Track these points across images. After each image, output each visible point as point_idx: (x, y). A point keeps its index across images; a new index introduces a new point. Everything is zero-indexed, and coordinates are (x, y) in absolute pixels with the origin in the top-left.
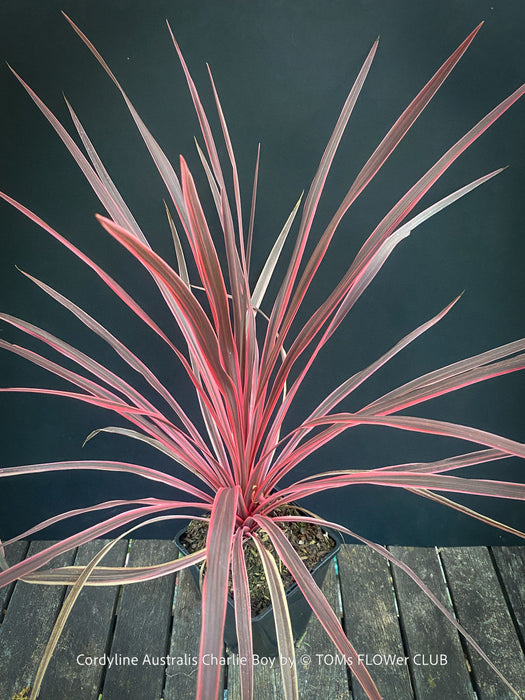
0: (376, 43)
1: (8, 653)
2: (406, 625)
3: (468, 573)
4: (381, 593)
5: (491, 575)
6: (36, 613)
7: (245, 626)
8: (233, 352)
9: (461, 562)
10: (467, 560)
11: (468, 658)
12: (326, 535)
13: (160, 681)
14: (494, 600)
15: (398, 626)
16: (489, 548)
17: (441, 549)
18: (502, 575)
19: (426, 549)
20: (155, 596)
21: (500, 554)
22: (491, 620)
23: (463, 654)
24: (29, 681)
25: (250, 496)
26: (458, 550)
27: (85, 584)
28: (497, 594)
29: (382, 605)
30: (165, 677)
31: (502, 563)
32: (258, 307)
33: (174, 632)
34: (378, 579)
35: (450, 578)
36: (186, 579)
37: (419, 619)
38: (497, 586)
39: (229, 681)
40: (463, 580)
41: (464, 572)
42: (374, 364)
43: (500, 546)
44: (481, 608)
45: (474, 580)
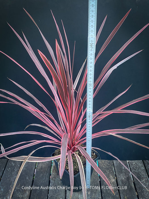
0: (106, 16)
1: (2, 190)
2: (118, 182)
3: (137, 168)
4: (111, 173)
5: (143, 168)
6: (10, 179)
7: (71, 170)
8: (68, 98)
9: (134, 164)
10: (136, 164)
11: (137, 191)
12: (94, 154)
13: (47, 197)
14: (144, 175)
15: (116, 182)
16: (143, 161)
17: (129, 161)
18: (147, 168)
19: (124, 161)
20: (45, 174)
21: (146, 162)
22: (143, 181)
23: (135, 190)
24: (8, 197)
25: (73, 141)
26: (134, 161)
27: (27, 161)
28: (145, 173)
29: (111, 177)
30: (48, 196)
31: (146, 165)
32: (75, 89)
33: (50, 184)
34: (110, 169)
35: (131, 169)
36: (54, 169)
37: (122, 180)
38: (145, 171)
39: (67, 197)
40: (135, 169)
41: (135, 167)
42: (108, 104)
43: (146, 160)
44: (140, 177)
45: (138, 169)
